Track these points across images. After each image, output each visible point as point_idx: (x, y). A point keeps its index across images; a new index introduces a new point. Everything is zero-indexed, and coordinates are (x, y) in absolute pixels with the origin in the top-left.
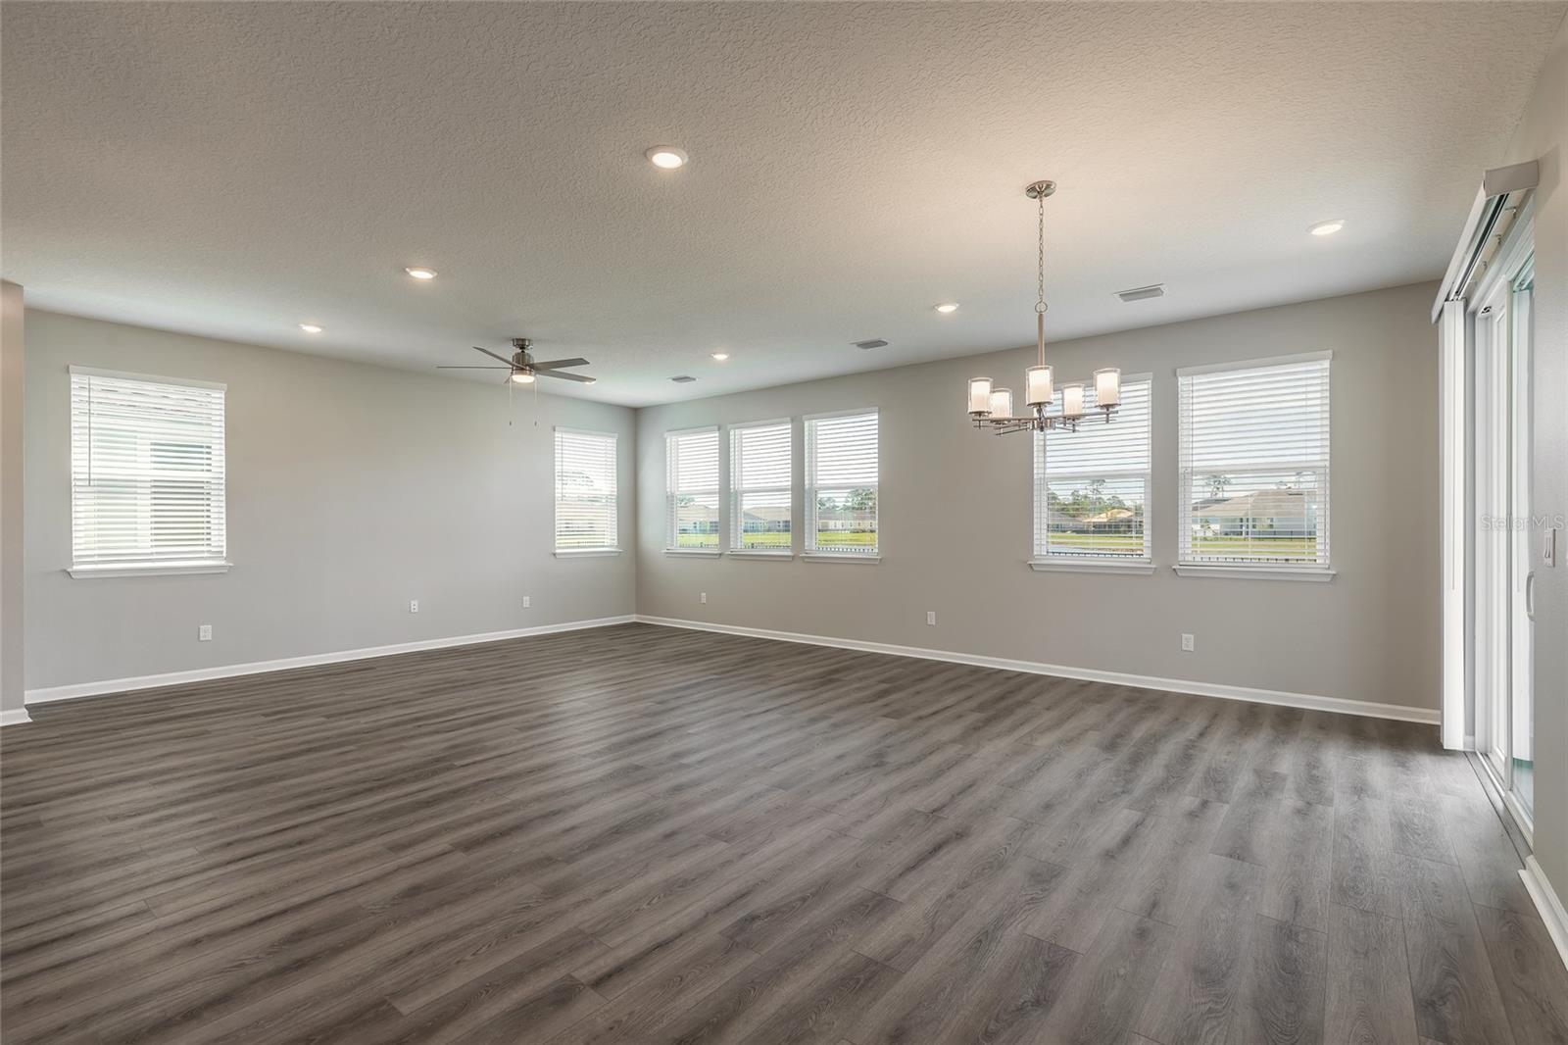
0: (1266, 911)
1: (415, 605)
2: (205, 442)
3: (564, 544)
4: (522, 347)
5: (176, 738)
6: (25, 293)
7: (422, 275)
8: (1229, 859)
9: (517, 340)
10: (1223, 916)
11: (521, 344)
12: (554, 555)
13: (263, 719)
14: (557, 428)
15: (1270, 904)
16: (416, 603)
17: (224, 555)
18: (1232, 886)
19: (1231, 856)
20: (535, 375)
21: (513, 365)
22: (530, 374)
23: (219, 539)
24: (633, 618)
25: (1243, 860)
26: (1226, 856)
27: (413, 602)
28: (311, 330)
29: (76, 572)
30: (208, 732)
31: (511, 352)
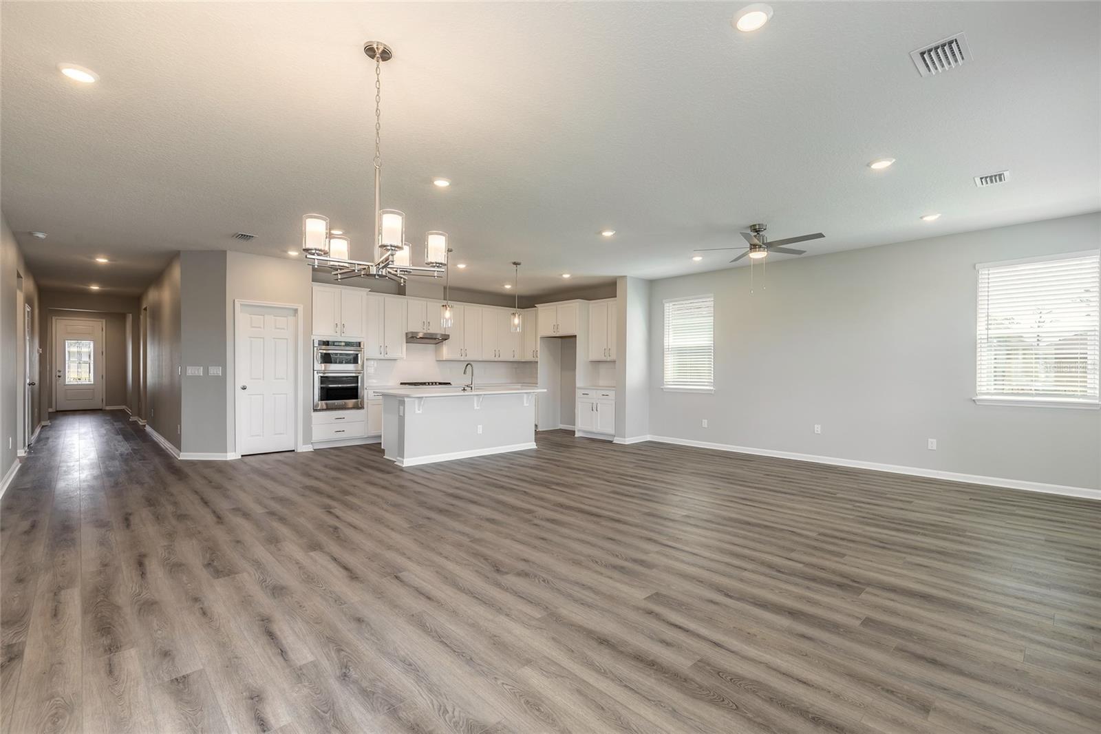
0: (133, 652)
8: (184, 673)
10: (159, 632)
12: (974, 401)
15: (132, 661)
18: (166, 654)
19: (184, 677)
22: (764, 251)
25: (172, 681)
26: (188, 675)
27: (816, 427)
29: (665, 389)
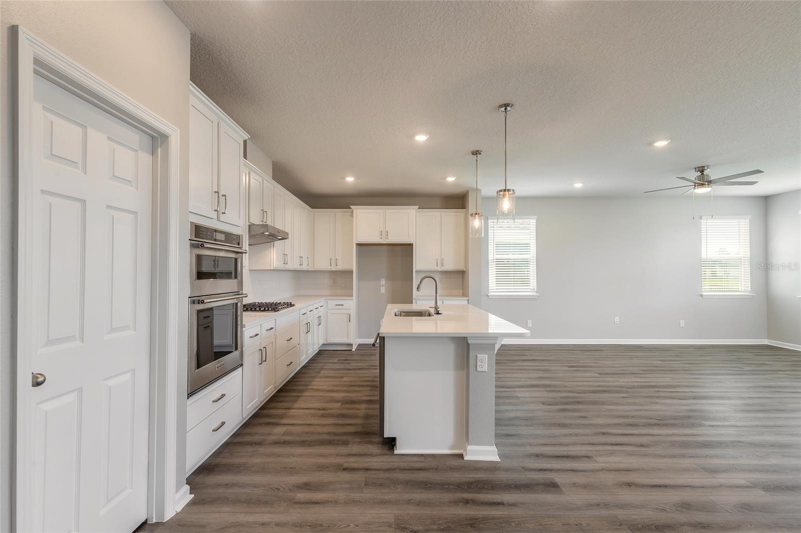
1: (617, 319)
2: (528, 242)
3: (708, 289)
4: (702, 171)
5: (539, 370)
6: (482, 193)
7: (661, 144)
9: (698, 167)
11: (701, 170)
12: (702, 296)
13: (568, 368)
14: (703, 217)
16: (618, 318)
17: (536, 290)
20: (711, 187)
21: (695, 183)
22: (708, 187)
23: (533, 283)
24: (766, 342)
27: (616, 318)
28: (578, 185)
29: (491, 296)
30: (549, 370)
31: (694, 175)
